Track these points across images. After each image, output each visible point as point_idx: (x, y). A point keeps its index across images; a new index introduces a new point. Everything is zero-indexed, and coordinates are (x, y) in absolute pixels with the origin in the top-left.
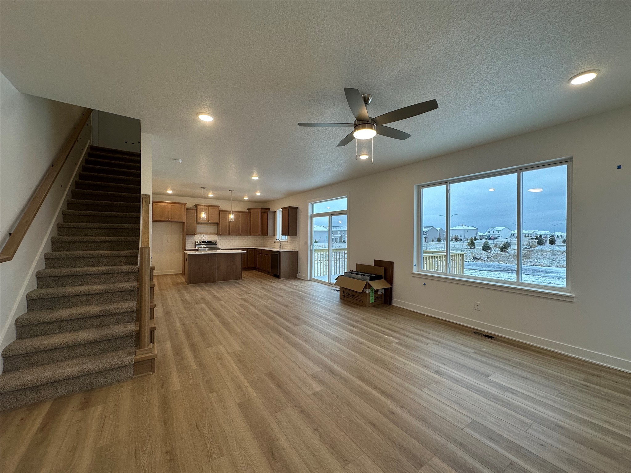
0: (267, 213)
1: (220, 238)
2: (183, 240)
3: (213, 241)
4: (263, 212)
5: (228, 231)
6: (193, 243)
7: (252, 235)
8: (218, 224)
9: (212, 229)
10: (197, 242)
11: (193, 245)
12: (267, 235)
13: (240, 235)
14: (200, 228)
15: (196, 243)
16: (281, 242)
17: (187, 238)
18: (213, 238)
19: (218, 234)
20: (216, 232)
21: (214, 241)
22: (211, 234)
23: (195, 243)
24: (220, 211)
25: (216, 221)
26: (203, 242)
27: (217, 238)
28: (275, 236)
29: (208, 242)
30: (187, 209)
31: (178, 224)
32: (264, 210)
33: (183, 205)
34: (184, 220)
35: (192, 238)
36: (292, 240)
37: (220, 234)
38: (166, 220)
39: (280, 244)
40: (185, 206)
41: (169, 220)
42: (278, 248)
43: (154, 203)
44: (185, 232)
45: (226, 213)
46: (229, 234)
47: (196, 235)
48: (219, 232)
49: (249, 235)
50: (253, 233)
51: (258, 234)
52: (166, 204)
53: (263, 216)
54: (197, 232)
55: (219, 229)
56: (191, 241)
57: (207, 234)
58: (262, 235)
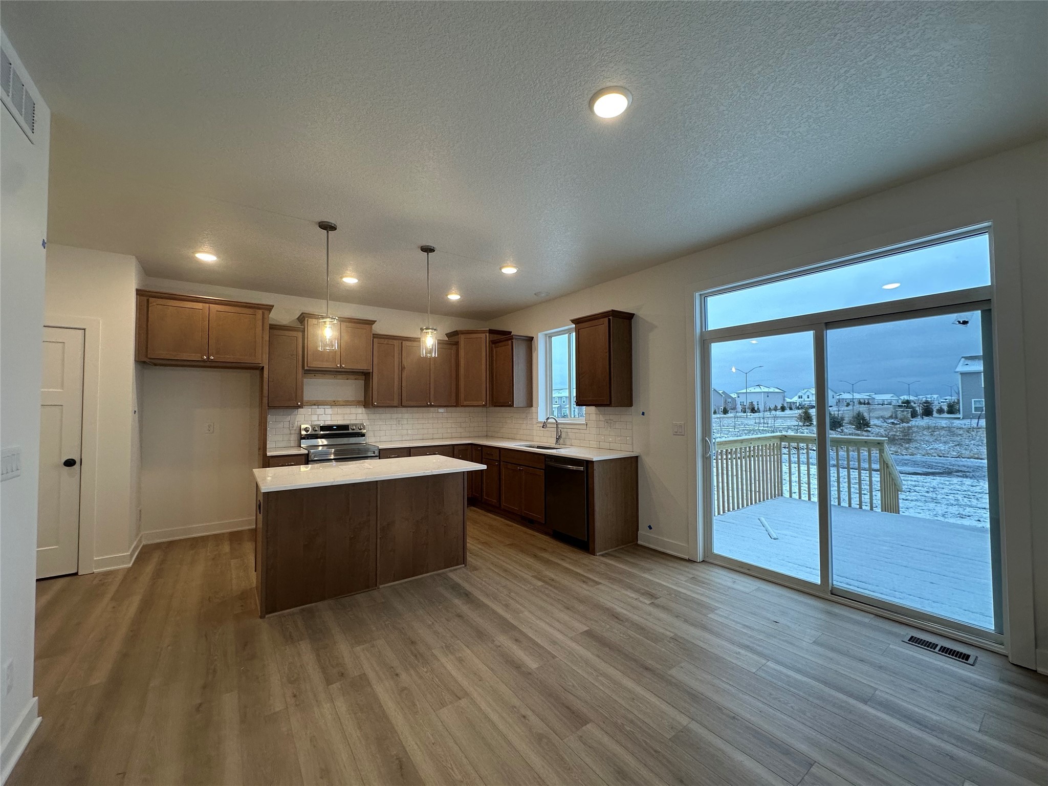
0: (510, 342)
1: (372, 416)
3: (353, 425)
4: (493, 342)
5: (396, 396)
6: (293, 432)
7: (462, 406)
8: (366, 376)
9: (350, 388)
10: (306, 430)
11: (294, 438)
12: (512, 406)
13: (431, 406)
14: (313, 388)
15: (303, 433)
16: (559, 426)
17: (271, 419)
18: (353, 417)
19: (367, 403)
20: (363, 400)
21: (356, 425)
22: (347, 404)
23: (297, 432)
24: (376, 336)
25: (363, 366)
26: (323, 428)
27: (365, 416)
28: (533, 409)
29: (340, 427)
30: (273, 327)
31: (246, 375)
32: (496, 337)
33: (260, 312)
34: (262, 359)
35: (288, 418)
36: (609, 421)
37: (375, 403)
38: (196, 357)
39: (557, 432)
40: (266, 316)
41: (208, 358)
42: (552, 442)
43: (151, 300)
44: (265, 400)
45: (391, 342)
46: (400, 403)
47: (301, 407)
48: (371, 398)
49: (455, 406)
50: (465, 400)
51: (480, 403)
52: (199, 306)
53: (495, 351)
54: (304, 399)
55: (371, 389)
56: (286, 425)
57: (335, 405)
58: (495, 406)
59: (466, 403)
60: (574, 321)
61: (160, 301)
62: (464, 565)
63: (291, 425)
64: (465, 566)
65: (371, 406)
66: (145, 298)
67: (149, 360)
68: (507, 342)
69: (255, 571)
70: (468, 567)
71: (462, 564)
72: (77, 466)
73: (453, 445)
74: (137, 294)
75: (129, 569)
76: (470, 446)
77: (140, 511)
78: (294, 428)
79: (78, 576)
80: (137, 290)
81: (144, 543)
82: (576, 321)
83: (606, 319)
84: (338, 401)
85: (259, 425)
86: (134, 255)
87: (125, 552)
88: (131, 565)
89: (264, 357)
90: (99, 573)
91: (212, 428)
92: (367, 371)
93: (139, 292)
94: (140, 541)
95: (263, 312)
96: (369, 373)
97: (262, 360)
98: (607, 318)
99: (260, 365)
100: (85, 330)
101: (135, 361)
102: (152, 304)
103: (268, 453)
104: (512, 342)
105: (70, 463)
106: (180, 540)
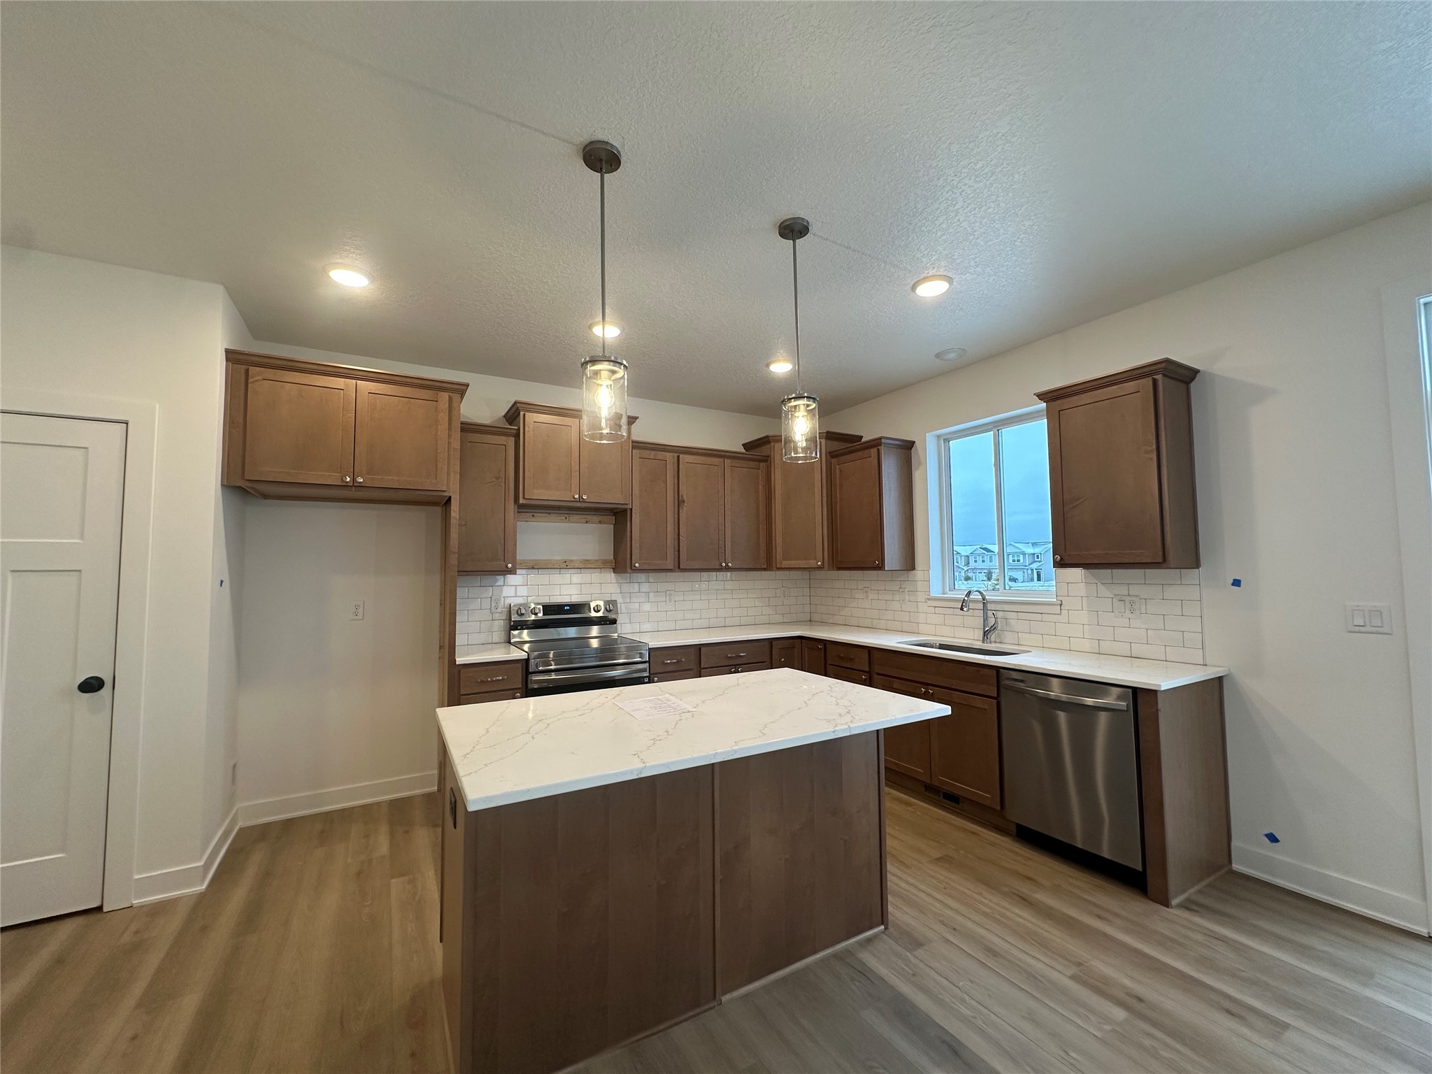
0: (873, 451)
1: (626, 587)
2: (442, 604)
3: (596, 603)
4: (832, 455)
5: (671, 553)
6: (497, 615)
7: (778, 569)
8: (619, 516)
9: (593, 538)
10: (519, 613)
11: (499, 626)
12: (881, 567)
13: (727, 569)
14: (531, 538)
15: (515, 617)
16: (989, 606)
17: (461, 593)
18: (595, 589)
19: (620, 564)
20: (613, 558)
22: (585, 565)
23: (505, 614)
25: (614, 497)
27: (616, 589)
28: (918, 574)
30: (468, 428)
31: (416, 516)
32: (836, 446)
33: (445, 396)
34: (450, 484)
35: (490, 592)
36: (1127, 599)
37: (637, 565)
38: (333, 479)
39: (985, 619)
40: (455, 404)
41: (354, 480)
42: (972, 637)
43: (253, 370)
44: (453, 560)
45: (661, 455)
46: (677, 565)
47: (512, 572)
48: (629, 556)
49: (765, 569)
50: (785, 559)
51: (812, 563)
52: (340, 382)
53: (838, 471)
54: (518, 558)
55: (629, 539)
56: (486, 604)
57: (567, 568)
58: (839, 569)
59: (786, 564)
60: (1042, 396)
61: (269, 373)
62: (883, 927)
63: (493, 604)
64: (886, 928)
65: (629, 570)
66: (243, 367)
67: (248, 484)
68: (866, 451)
69: (441, 942)
70: (891, 929)
71: (878, 925)
72: (106, 691)
73: (771, 640)
74: (227, 360)
75: (201, 897)
76: (800, 640)
77: (234, 766)
78: (499, 610)
79: (104, 915)
80: (228, 352)
81: (241, 824)
82: (1049, 397)
83: (1148, 382)
84: (571, 561)
85: (441, 604)
86: (222, 284)
87: (195, 861)
88: (204, 887)
89: (452, 479)
90: (142, 907)
91: (360, 610)
92: (623, 507)
93: (231, 356)
94: (234, 821)
95: (449, 396)
96: (625, 510)
97: (448, 485)
98: (1150, 379)
99: (445, 494)
100: (127, 424)
101: (222, 485)
102: (252, 377)
103: (457, 659)
104: (879, 452)
105: (91, 685)
106: (302, 818)
